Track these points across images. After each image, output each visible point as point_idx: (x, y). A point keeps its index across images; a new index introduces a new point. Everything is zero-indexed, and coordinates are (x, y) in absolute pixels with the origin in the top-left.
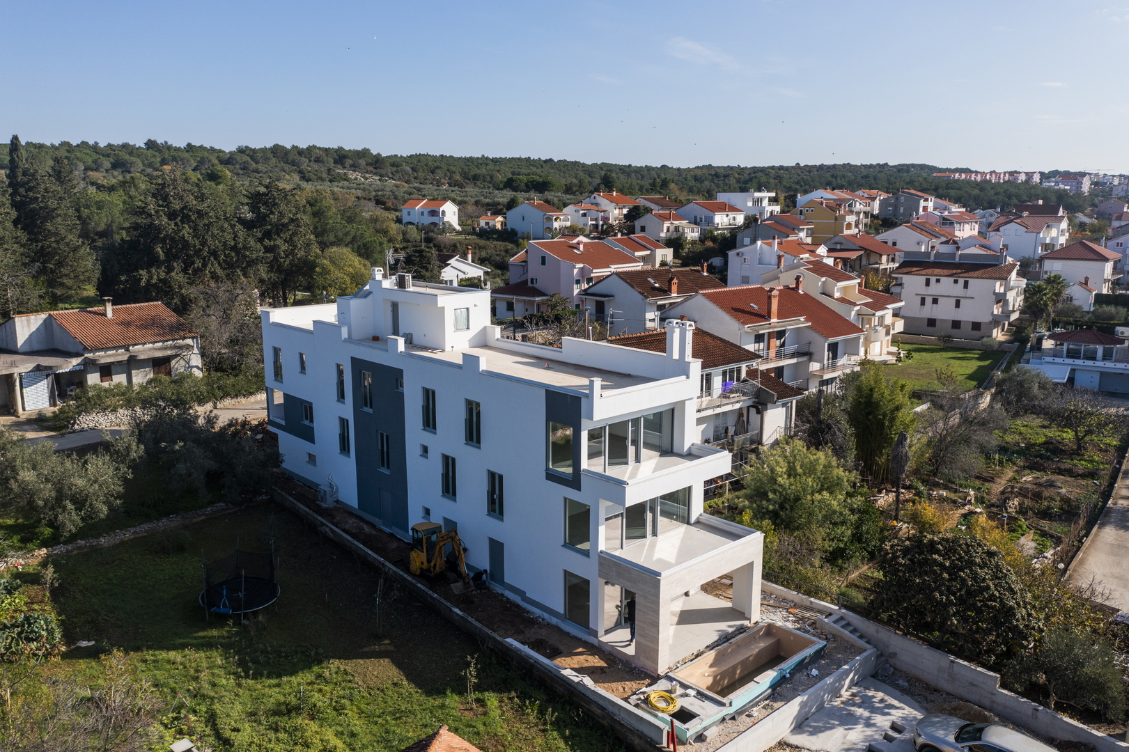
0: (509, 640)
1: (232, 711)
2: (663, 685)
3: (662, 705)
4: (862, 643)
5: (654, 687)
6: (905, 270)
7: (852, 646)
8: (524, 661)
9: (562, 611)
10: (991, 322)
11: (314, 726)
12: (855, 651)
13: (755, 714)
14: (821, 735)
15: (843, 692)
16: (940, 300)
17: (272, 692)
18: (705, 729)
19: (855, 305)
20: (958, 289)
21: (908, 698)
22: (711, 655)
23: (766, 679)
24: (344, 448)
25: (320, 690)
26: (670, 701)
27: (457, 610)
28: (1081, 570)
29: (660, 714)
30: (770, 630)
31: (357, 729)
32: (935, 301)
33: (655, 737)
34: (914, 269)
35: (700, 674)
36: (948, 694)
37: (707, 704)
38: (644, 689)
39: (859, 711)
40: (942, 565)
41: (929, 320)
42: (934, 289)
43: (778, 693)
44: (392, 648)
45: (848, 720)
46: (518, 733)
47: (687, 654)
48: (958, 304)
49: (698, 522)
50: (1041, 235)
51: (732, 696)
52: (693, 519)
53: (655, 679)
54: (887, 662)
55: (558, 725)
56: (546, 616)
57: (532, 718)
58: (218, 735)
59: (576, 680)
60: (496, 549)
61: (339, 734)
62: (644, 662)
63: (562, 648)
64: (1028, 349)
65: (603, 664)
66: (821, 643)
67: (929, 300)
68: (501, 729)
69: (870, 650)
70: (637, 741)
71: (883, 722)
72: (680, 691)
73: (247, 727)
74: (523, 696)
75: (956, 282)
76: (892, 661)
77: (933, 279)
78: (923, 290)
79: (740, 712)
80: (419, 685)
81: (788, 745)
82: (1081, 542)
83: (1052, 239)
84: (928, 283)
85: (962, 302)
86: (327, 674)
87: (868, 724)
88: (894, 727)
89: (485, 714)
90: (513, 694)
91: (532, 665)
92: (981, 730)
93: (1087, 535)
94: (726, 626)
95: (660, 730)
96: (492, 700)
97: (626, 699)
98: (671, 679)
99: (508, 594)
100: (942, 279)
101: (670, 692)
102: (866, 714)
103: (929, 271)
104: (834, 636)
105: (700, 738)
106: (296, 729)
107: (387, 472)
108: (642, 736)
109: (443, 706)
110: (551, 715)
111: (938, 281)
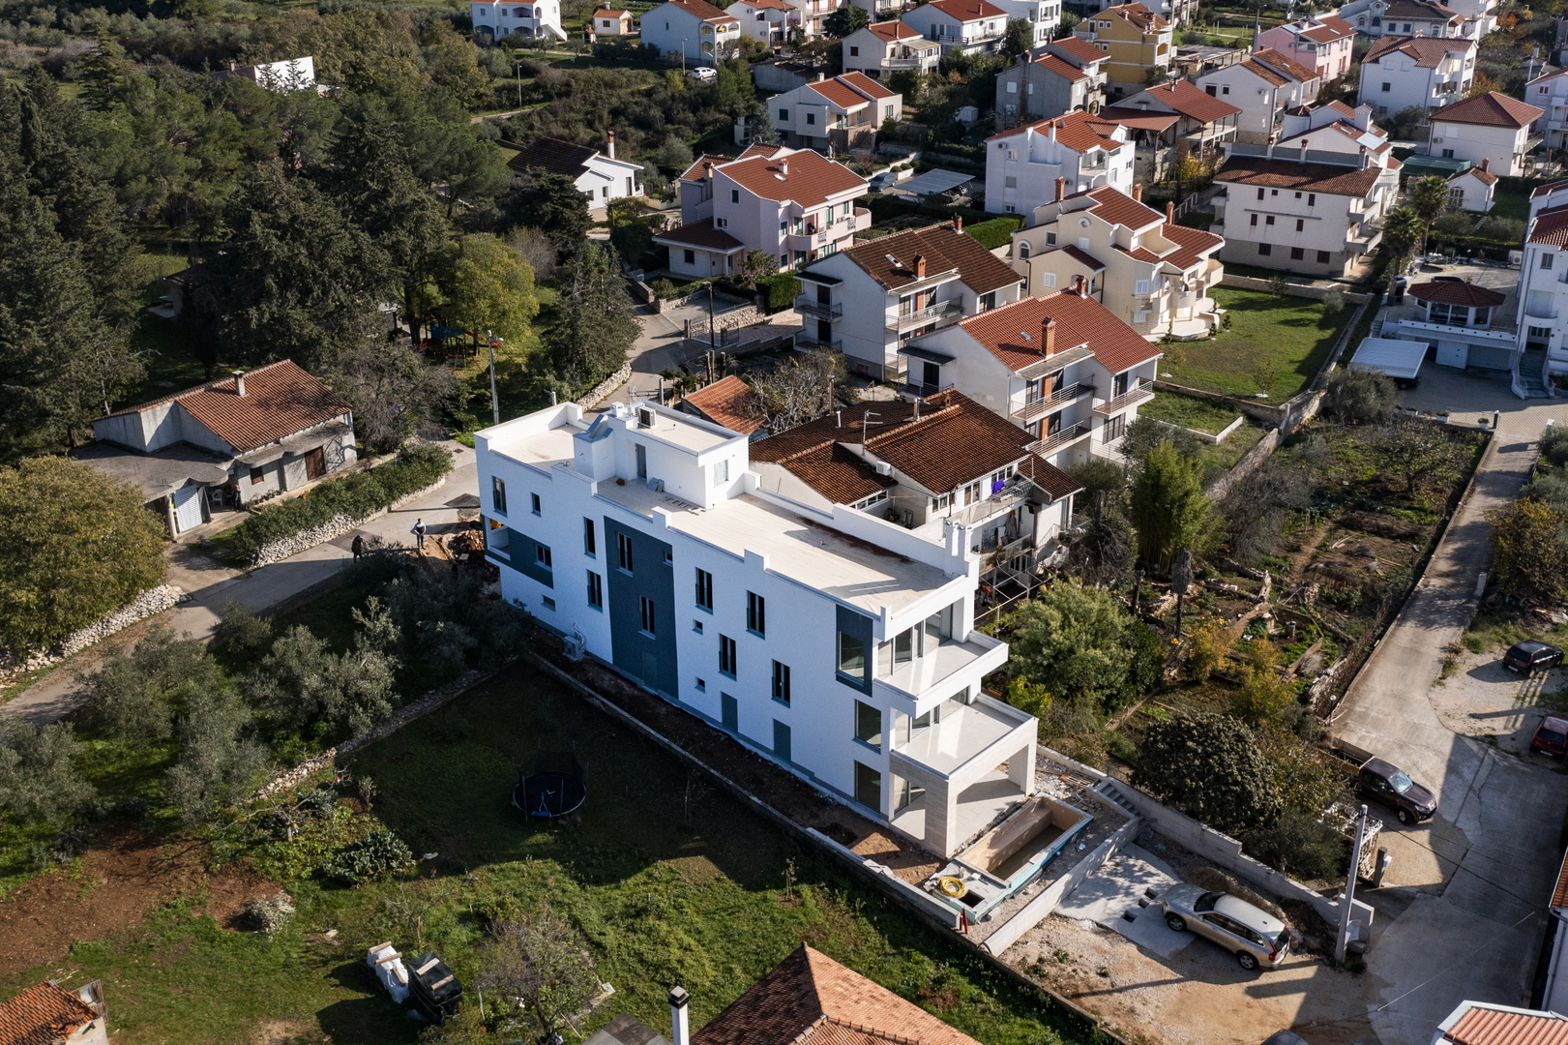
0: (810, 830)
1: (592, 916)
2: (951, 869)
3: (952, 890)
4: (1124, 812)
5: (944, 872)
6: (1232, 174)
7: (1118, 814)
8: (827, 851)
9: (852, 794)
10: (1342, 253)
11: (664, 926)
12: (1118, 820)
13: (1030, 891)
14: (1087, 907)
15: (1106, 862)
16: (1277, 219)
17: (619, 896)
18: (990, 910)
19: (1156, 260)
20: (1301, 206)
21: (1163, 863)
22: (989, 836)
23: (1040, 858)
24: (595, 598)
25: (656, 890)
26: (958, 886)
27: (755, 799)
28: (1363, 688)
29: (952, 899)
30: (1043, 803)
31: (700, 926)
32: (1270, 220)
33: (949, 921)
34: (1245, 173)
35: (980, 857)
36: (1200, 856)
37: (990, 886)
38: (936, 875)
39: (1121, 881)
40: (1195, 751)
41: (1262, 245)
42: (1270, 204)
43: (1049, 872)
44: (703, 844)
45: (1110, 890)
46: (834, 921)
47: (970, 835)
48: (1300, 226)
49: (976, 702)
50: (1437, 72)
51: (1011, 879)
52: (971, 700)
53: (944, 862)
54: (1148, 826)
55: (866, 912)
56: (836, 796)
57: (843, 905)
58: (589, 940)
59: (878, 871)
60: (782, 732)
61: (688, 932)
62: (931, 846)
63: (856, 832)
64: (1385, 301)
65: (895, 848)
66: (1088, 818)
67: (1262, 219)
68: (820, 919)
69: (1133, 820)
70: (933, 924)
71: (1139, 890)
72: (966, 875)
73: (608, 929)
74: (832, 885)
75: (1298, 196)
76: (1153, 825)
77: (1268, 191)
78: (1255, 205)
79: (1017, 891)
80: (738, 882)
81: (1058, 915)
82: (1372, 648)
83: (1453, 75)
84: (1261, 196)
85: (1306, 223)
86: (656, 874)
87: (1128, 893)
88: (1149, 893)
89: (803, 904)
90: (823, 884)
91: (835, 855)
92: (1215, 900)
93: (1380, 637)
94: (1002, 803)
95: (954, 917)
96: (806, 890)
97: (920, 885)
98: (960, 864)
99: (794, 771)
100: (1281, 191)
101: (957, 876)
102: (1127, 883)
103: (1263, 177)
104: (1102, 805)
105: (986, 918)
106: (651, 930)
107: (652, 637)
108: (938, 920)
109: (765, 900)
110: (859, 904)
111: (1275, 193)
